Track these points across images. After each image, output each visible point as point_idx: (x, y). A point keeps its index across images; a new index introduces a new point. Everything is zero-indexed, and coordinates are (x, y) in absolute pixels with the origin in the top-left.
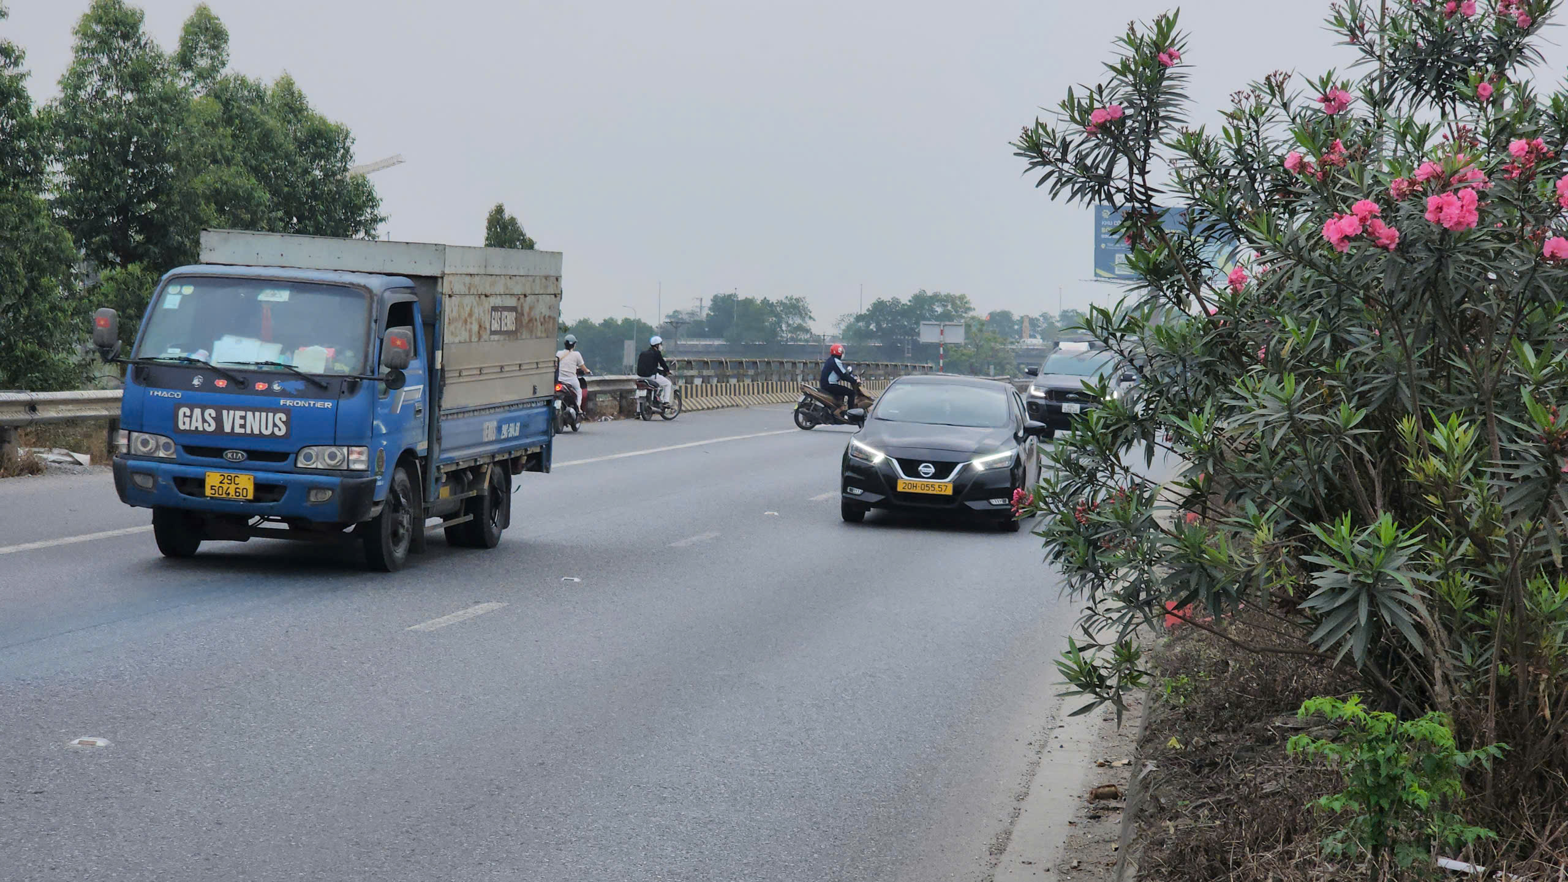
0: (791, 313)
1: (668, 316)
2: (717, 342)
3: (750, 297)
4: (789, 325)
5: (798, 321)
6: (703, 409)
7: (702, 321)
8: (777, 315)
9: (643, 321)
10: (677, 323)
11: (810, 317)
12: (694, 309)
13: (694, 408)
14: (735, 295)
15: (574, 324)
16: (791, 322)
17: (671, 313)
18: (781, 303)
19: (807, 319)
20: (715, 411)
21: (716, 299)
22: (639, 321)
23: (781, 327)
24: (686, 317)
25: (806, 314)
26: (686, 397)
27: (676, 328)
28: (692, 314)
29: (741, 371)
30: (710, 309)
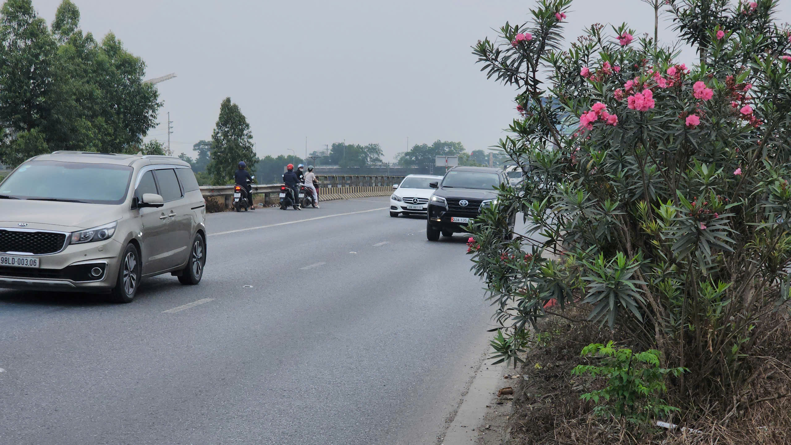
0: (372, 152)
1: (310, 154)
2: (335, 167)
3: (352, 144)
4: (371, 158)
5: (376, 156)
6: (324, 200)
7: (327, 157)
8: (365, 153)
9: (298, 156)
10: (315, 157)
11: (382, 154)
12: (324, 150)
14: (343, 143)
15: (264, 158)
16: (372, 156)
17: (312, 153)
18: (367, 147)
19: (380, 155)
21: (334, 145)
22: (295, 157)
23: (367, 159)
24: (319, 155)
25: (380, 153)
26: (321, 194)
27: (314, 160)
28: (323, 153)
29: (344, 181)
30: (331, 150)
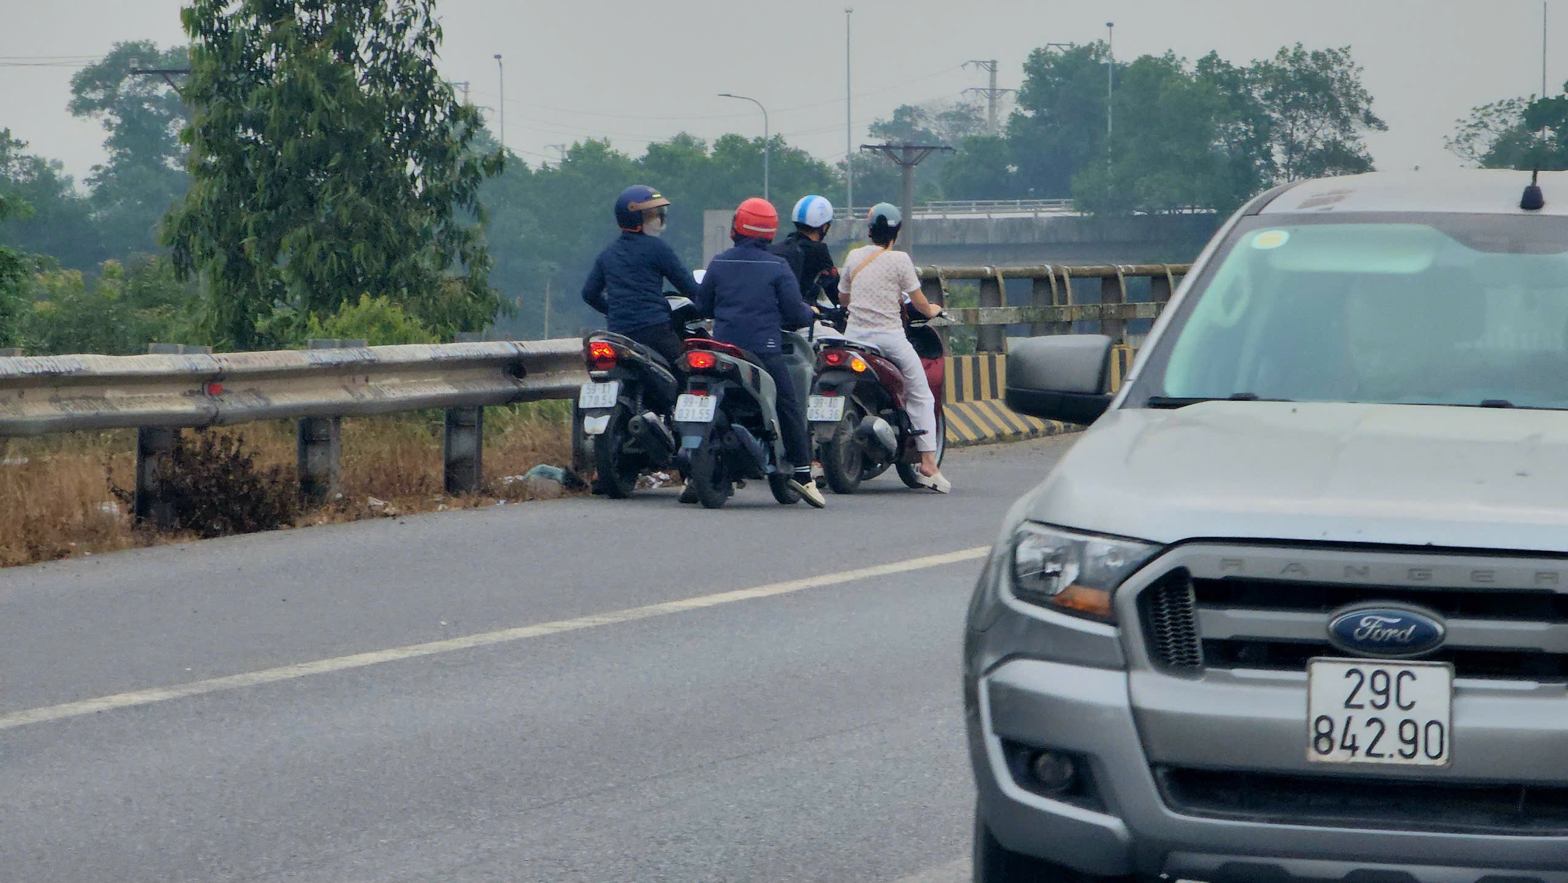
0: (1298, 103)
1: (878, 128)
2: (1048, 213)
3: (1158, 53)
4: (1292, 148)
5: (1326, 131)
6: (982, 440)
7: (992, 143)
8: (1253, 114)
9: (792, 143)
10: (907, 148)
11: (1369, 120)
12: (969, 99)
13: (970, 436)
14: (1103, 49)
15: (554, 159)
16: (1300, 136)
17: (889, 118)
18: (1265, 72)
19: (1356, 124)
20: (1023, 445)
21: (1038, 64)
22: (775, 145)
23: (1267, 155)
24: (940, 131)
25: (1354, 109)
26: (960, 398)
27: (906, 165)
28: (962, 116)
29: (1112, 308)
30: (1022, 98)
